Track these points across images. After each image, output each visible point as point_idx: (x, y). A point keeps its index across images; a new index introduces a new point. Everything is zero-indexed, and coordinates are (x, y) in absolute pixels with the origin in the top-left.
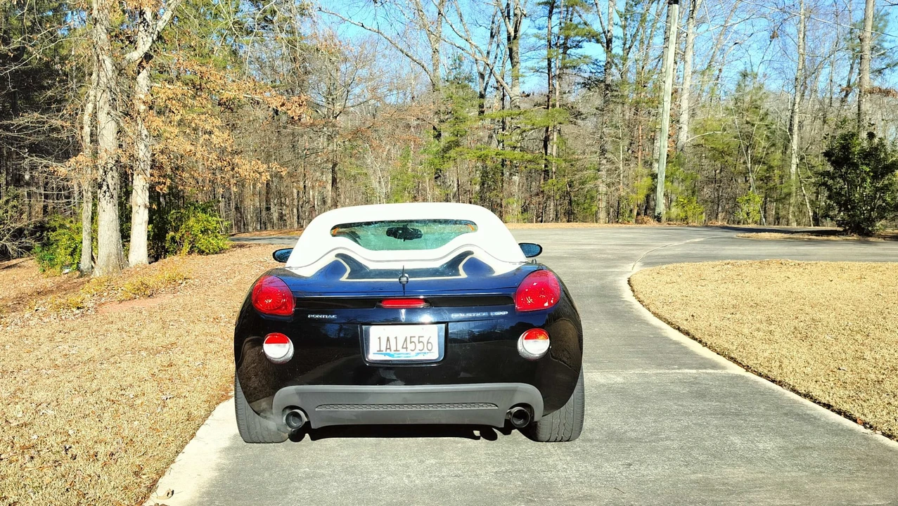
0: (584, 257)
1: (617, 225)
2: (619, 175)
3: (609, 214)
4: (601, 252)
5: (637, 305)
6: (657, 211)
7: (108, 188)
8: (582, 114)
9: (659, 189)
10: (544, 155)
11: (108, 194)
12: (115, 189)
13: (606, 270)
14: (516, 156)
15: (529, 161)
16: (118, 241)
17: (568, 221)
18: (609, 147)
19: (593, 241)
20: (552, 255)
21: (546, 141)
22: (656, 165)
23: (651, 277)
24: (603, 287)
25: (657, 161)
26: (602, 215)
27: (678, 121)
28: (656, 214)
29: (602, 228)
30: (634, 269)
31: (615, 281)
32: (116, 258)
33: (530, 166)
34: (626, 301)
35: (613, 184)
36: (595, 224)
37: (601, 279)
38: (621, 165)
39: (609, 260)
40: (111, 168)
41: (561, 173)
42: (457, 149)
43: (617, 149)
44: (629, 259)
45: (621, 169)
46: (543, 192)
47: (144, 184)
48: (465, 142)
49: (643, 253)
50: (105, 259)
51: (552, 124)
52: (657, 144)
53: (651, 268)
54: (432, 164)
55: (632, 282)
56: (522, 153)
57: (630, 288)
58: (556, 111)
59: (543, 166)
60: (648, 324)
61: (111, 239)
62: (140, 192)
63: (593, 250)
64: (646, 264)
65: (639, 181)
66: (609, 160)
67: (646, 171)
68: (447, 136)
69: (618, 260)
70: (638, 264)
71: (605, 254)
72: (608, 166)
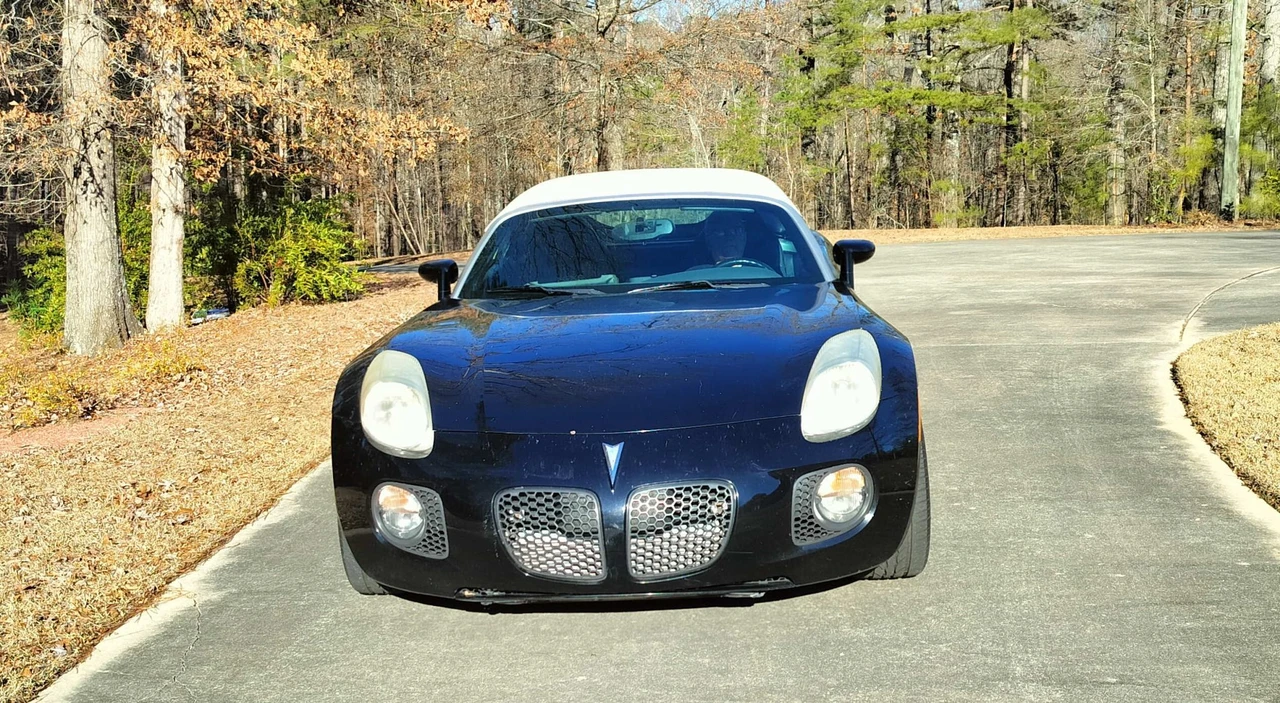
0: (1073, 305)
1: (1146, 230)
2: (1149, 133)
3: (1130, 207)
4: (1112, 291)
5: (1198, 447)
6: (1226, 199)
7: (92, 175)
8: (1076, 19)
9: (1228, 157)
10: (1006, 98)
11: (91, 187)
12: (105, 176)
13: (1120, 340)
14: (952, 100)
15: (978, 109)
16: (117, 281)
17: (1054, 222)
18: (1128, 79)
19: (1094, 266)
20: (1004, 300)
21: (1009, 71)
22: (1220, 114)
23: (1226, 361)
24: (1112, 390)
25: (1224, 104)
26: (1118, 209)
27: (1263, 26)
28: (1223, 207)
29: (1117, 237)
30: (1183, 338)
31: (1141, 370)
32: (112, 317)
33: (979, 118)
34: (1168, 433)
35: (1138, 150)
36: (1104, 230)
37: (1109, 366)
38: (1153, 114)
39: (1129, 311)
40: (96, 134)
41: (1037, 131)
42: (842, 90)
43: (1145, 83)
44: (1170, 308)
45: (1154, 120)
46: (1004, 166)
47: (173, 165)
48: (858, 76)
49: (1202, 294)
50: (91, 319)
51: (1018, 37)
52: (1222, 72)
53: (1225, 334)
54: (795, 118)
55: (1183, 377)
56: (963, 95)
57: (1177, 391)
58: (1027, 13)
59: (1005, 118)
60: (1229, 515)
61: (101, 279)
62: (163, 182)
63: (1093, 287)
64: (1212, 323)
65: (1188, 142)
66: (1128, 104)
67: (1200, 121)
68: (824, 68)
69: (1148, 312)
70: (1195, 322)
71: (1119, 296)
72: (1128, 116)
